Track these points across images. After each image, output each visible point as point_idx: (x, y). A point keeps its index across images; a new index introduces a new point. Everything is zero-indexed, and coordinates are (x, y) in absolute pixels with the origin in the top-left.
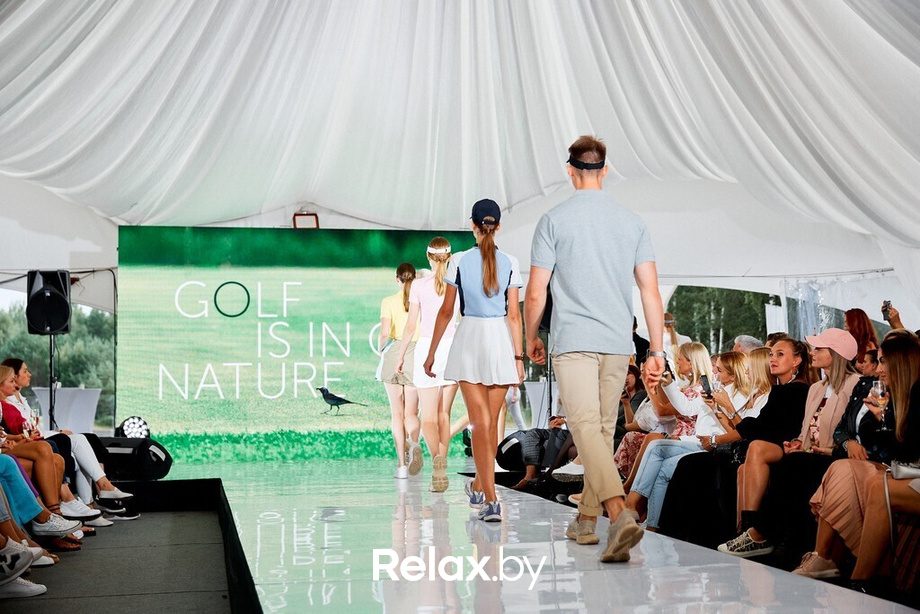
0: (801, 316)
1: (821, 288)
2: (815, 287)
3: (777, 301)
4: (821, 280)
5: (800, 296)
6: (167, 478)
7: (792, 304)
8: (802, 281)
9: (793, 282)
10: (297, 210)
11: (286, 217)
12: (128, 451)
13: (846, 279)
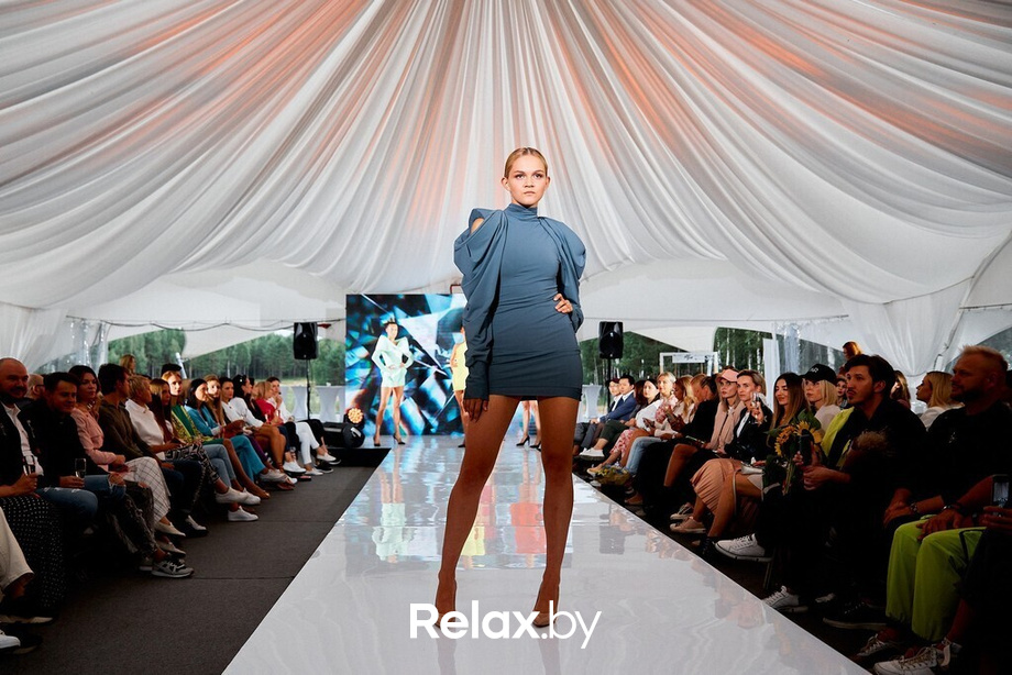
0: (786, 347)
1: (800, 328)
2: (795, 328)
3: (769, 336)
4: (799, 323)
5: (785, 334)
6: (362, 447)
7: (780, 337)
8: (787, 323)
9: (780, 324)
10: (453, 282)
11: (446, 287)
12: (339, 430)
13: (817, 322)
